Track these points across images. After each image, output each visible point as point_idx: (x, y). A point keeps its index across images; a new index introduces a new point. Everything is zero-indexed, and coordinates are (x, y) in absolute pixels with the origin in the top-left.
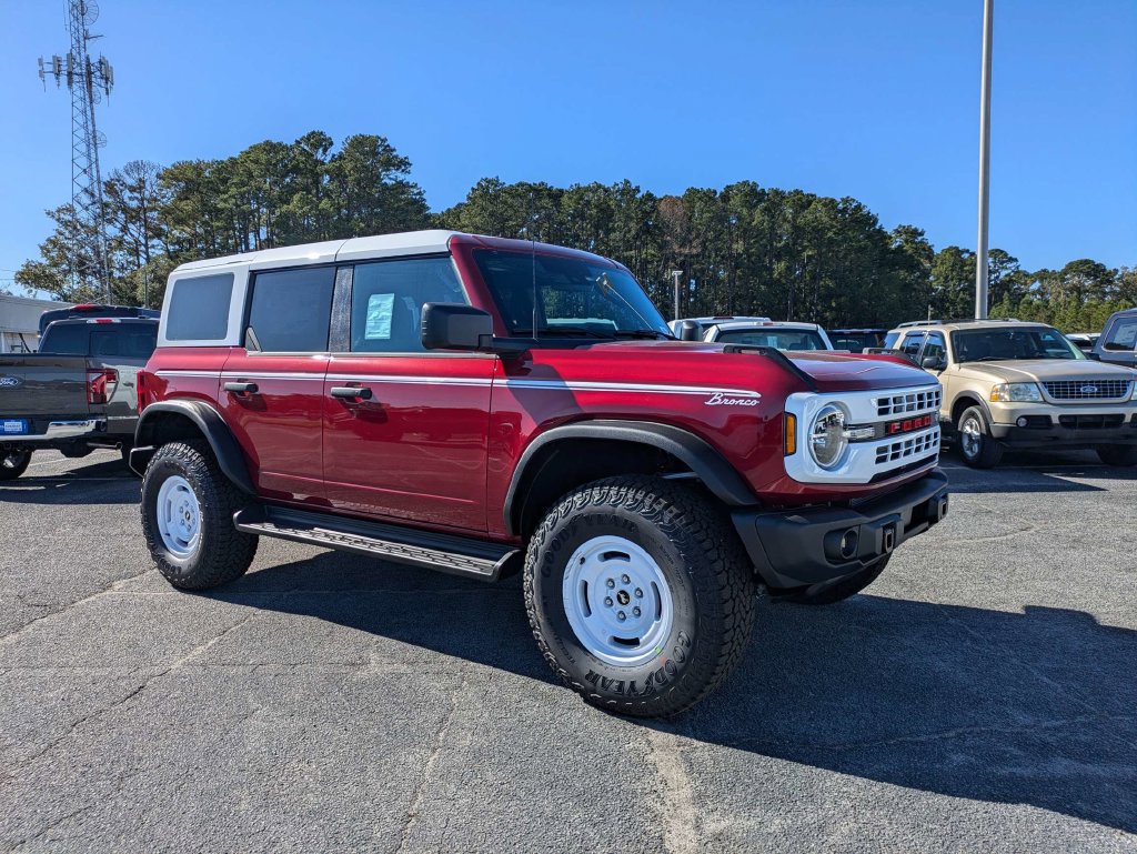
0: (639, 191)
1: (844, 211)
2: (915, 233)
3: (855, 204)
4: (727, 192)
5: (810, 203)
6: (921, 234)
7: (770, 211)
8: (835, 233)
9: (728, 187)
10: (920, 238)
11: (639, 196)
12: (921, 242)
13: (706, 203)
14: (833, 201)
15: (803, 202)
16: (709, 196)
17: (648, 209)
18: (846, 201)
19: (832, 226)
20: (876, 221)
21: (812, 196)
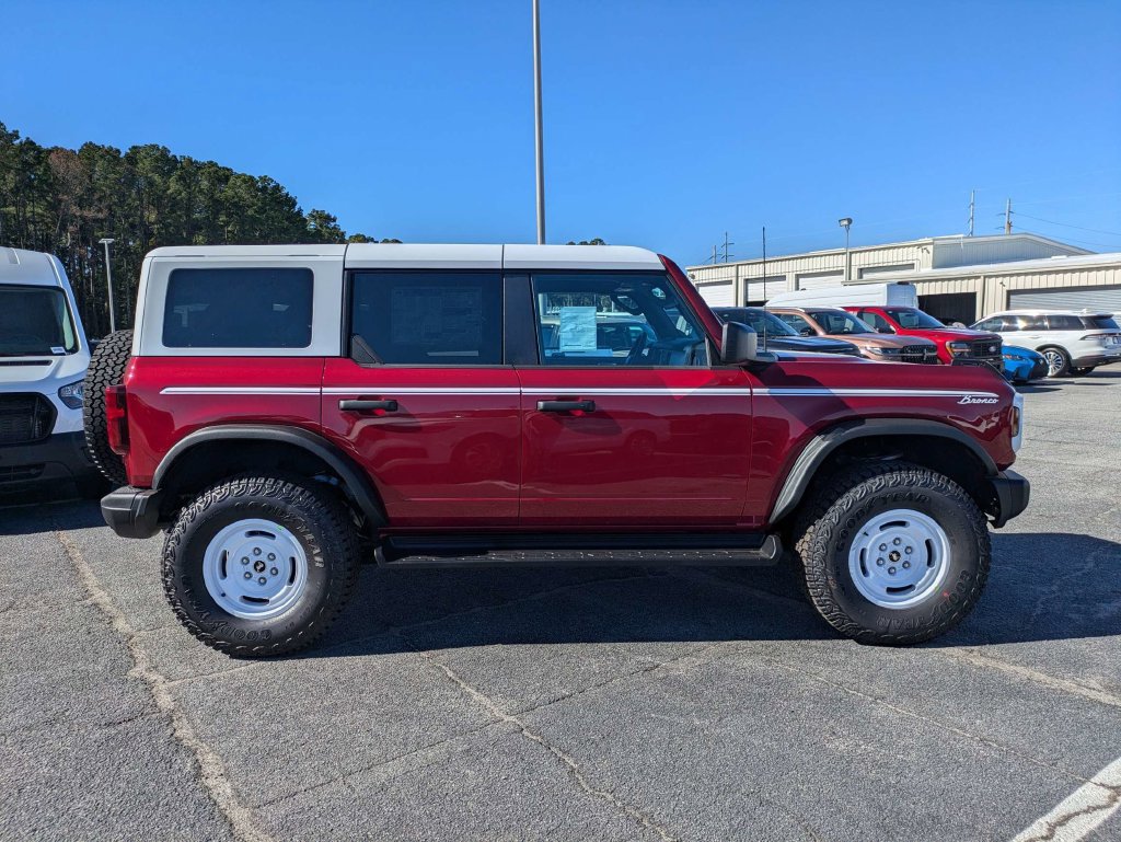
0: (18, 137)
1: (264, 189)
2: (328, 219)
3: (273, 184)
4: (135, 154)
5: (227, 179)
6: (334, 220)
7: (185, 180)
8: (256, 212)
9: (134, 147)
10: (333, 224)
11: (17, 142)
12: (334, 228)
13: (109, 161)
14: (251, 178)
15: (222, 176)
16: (112, 154)
17: (31, 160)
18: (264, 179)
19: (254, 204)
20: (294, 204)
21: (228, 170)
